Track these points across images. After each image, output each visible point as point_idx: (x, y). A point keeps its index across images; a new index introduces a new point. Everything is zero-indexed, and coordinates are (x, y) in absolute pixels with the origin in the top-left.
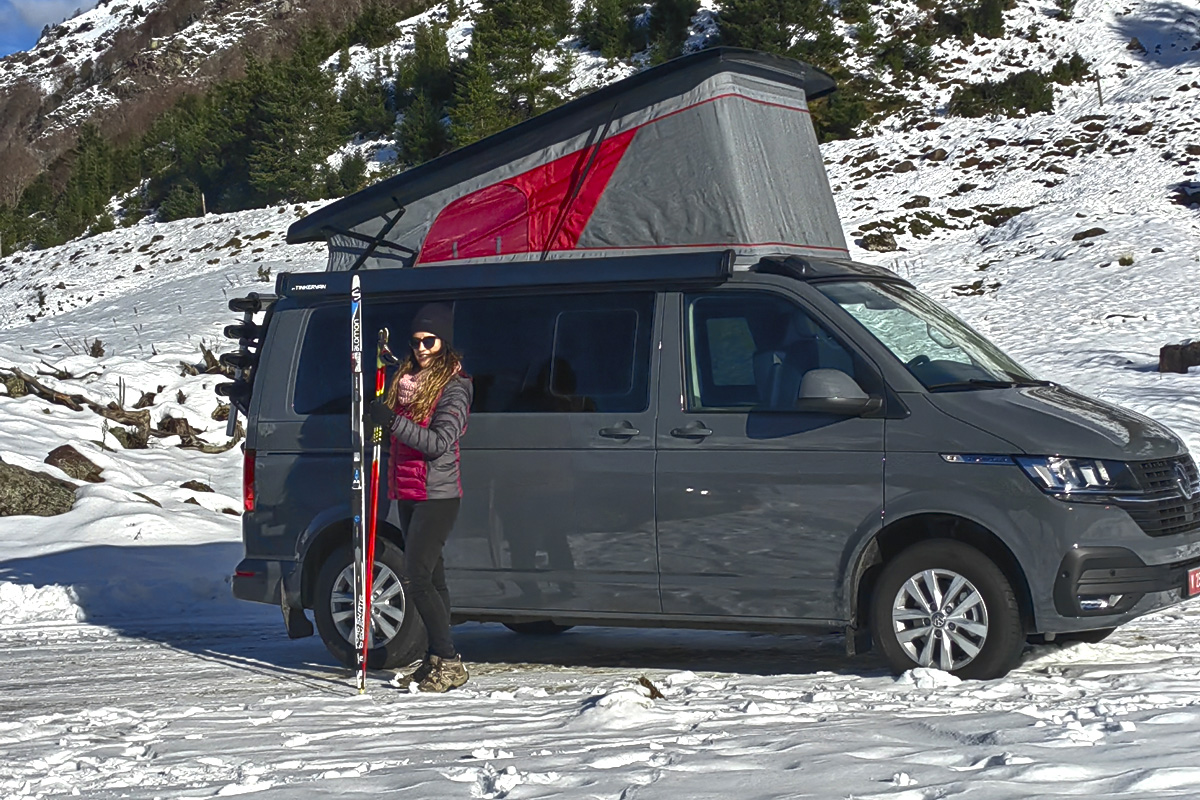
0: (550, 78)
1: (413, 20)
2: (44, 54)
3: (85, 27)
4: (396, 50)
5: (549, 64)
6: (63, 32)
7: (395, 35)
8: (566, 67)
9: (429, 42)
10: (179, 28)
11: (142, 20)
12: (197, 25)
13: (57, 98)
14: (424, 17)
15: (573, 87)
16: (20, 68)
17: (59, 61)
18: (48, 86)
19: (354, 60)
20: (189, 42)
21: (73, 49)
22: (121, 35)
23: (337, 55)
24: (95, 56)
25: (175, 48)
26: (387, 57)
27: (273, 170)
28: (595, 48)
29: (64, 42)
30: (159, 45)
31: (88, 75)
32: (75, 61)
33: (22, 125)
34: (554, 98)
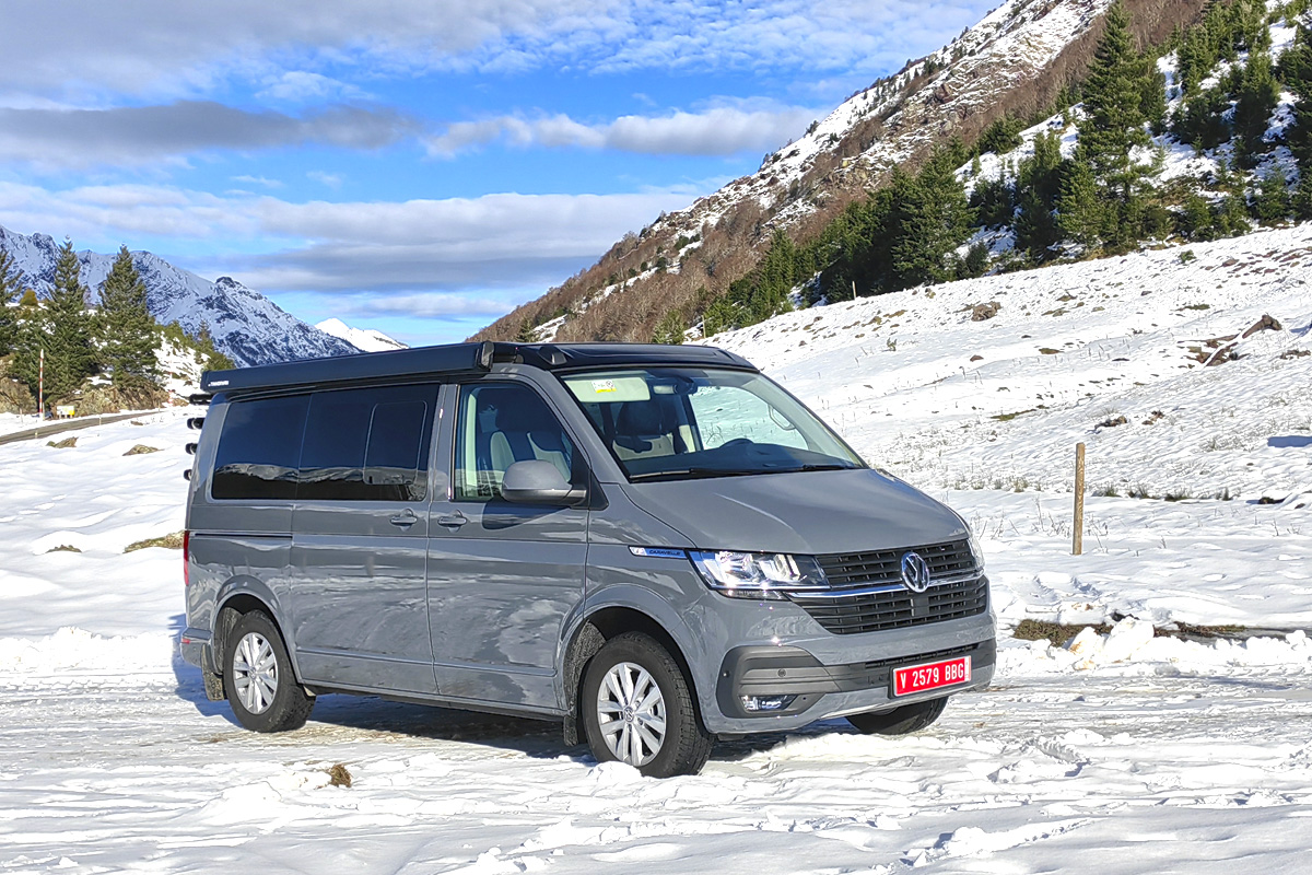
0: (1143, 171)
1: (1034, 129)
2: (763, 177)
3: (793, 153)
4: (1018, 156)
5: (1143, 158)
6: (776, 158)
7: (1017, 143)
8: (1158, 160)
9: (1044, 148)
10: (863, 149)
11: (836, 145)
12: (877, 146)
13: (772, 211)
14: (1043, 127)
15: (1165, 177)
16: (745, 189)
17: (773, 181)
18: (766, 202)
19: (983, 166)
20: (872, 160)
21: (784, 171)
22: (820, 156)
23: (970, 163)
24: (800, 175)
25: (860, 166)
26: (1010, 162)
28: (1185, 141)
29: (777, 166)
30: (848, 163)
31: (794, 193)
32: (785, 181)
33: (745, 233)
34: (1146, 188)
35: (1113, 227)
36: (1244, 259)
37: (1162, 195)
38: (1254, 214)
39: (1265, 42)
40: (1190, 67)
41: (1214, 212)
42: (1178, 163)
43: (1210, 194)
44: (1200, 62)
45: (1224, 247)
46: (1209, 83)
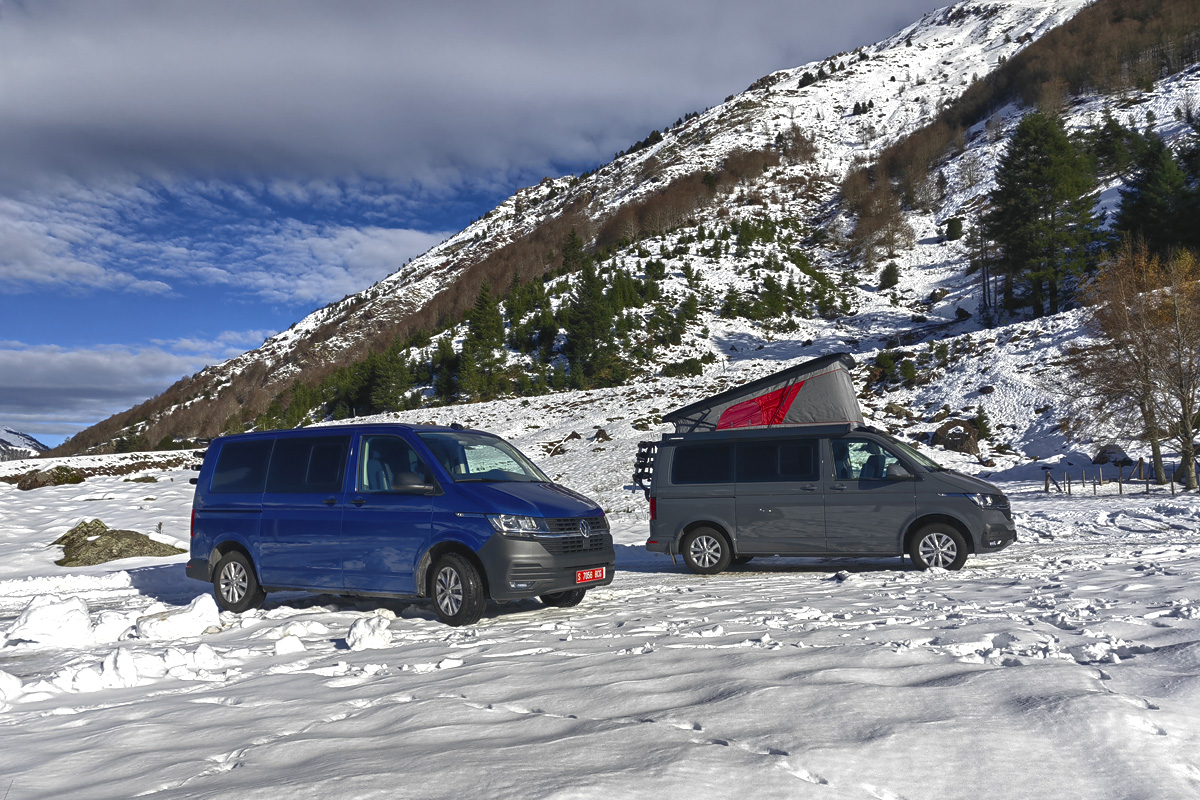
0: (498, 360)
1: (437, 336)
2: (267, 350)
3: (285, 339)
4: (430, 349)
5: (497, 354)
6: (275, 340)
7: (429, 343)
8: (504, 356)
9: (444, 346)
10: (326, 340)
11: (309, 336)
12: (334, 338)
13: (273, 369)
14: (442, 335)
15: (508, 365)
16: (256, 356)
17: (273, 353)
18: (269, 363)
20: (331, 345)
21: (279, 348)
22: (300, 342)
23: (404, 351)
24: (289, 350)
25: (325, 347)
26: (426, 352)
27: (382, 398)
28: (515, 348)
29: (275, 345)
30: (318, 346)
31: (287, 359)
32: (281, 353)
33: (258, 380)
34: (500, 369)
35: (485, 387)
36: (553, 406)
37: (506, 373)
38: (551, 386)
39: (548, 304)
40: (514, 313)
41: (532, 383)
42: (512, 359)
43: (530, 374)
44: (519, 311)
45: (541, 399)
46: (523, 321)
